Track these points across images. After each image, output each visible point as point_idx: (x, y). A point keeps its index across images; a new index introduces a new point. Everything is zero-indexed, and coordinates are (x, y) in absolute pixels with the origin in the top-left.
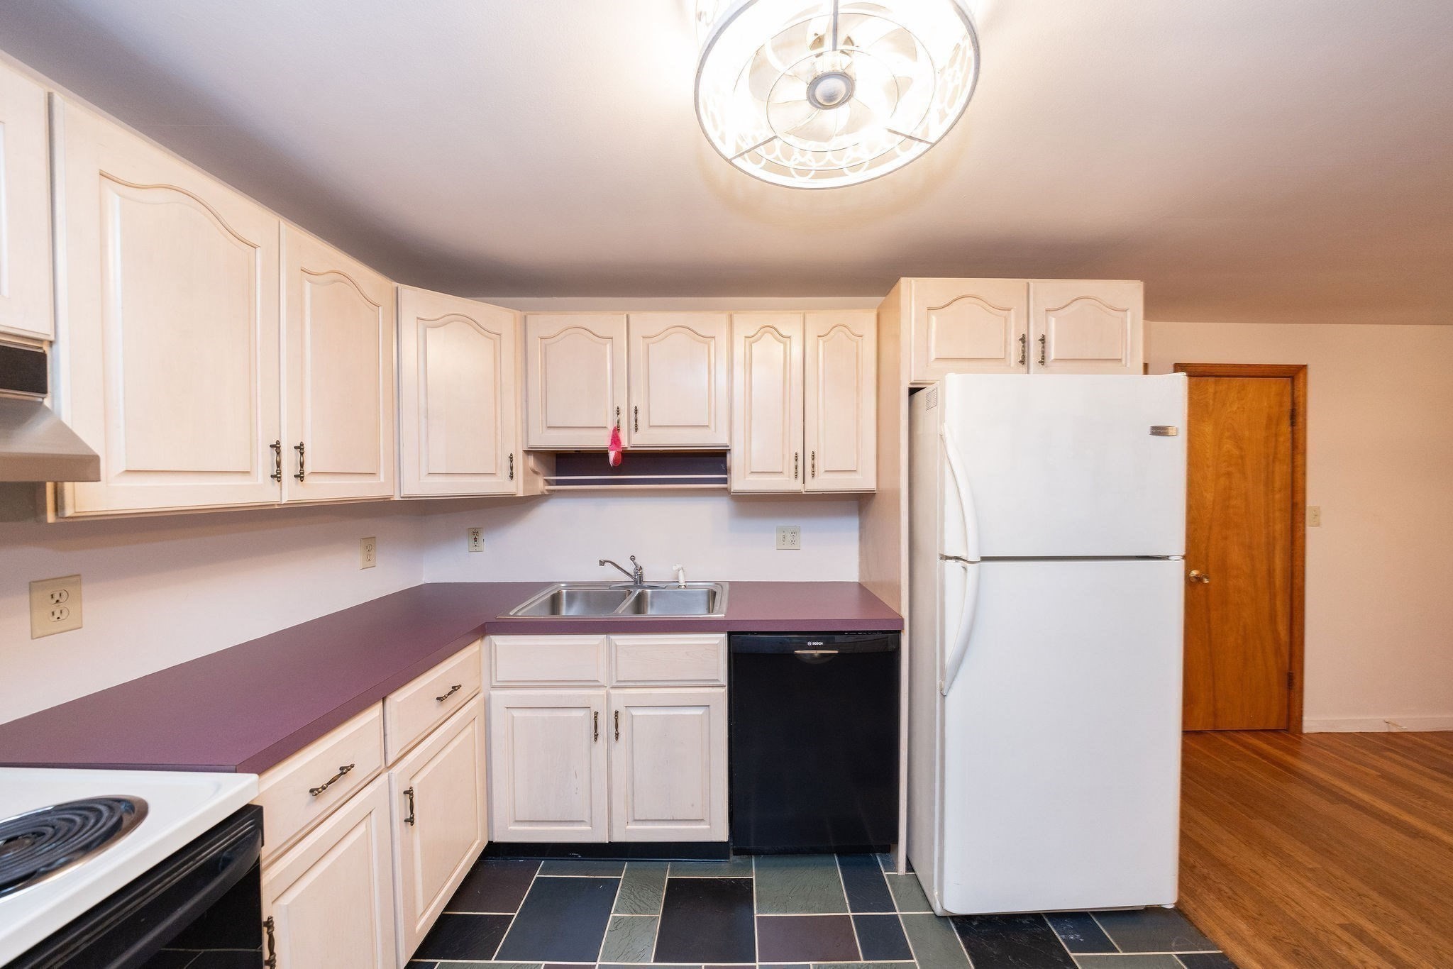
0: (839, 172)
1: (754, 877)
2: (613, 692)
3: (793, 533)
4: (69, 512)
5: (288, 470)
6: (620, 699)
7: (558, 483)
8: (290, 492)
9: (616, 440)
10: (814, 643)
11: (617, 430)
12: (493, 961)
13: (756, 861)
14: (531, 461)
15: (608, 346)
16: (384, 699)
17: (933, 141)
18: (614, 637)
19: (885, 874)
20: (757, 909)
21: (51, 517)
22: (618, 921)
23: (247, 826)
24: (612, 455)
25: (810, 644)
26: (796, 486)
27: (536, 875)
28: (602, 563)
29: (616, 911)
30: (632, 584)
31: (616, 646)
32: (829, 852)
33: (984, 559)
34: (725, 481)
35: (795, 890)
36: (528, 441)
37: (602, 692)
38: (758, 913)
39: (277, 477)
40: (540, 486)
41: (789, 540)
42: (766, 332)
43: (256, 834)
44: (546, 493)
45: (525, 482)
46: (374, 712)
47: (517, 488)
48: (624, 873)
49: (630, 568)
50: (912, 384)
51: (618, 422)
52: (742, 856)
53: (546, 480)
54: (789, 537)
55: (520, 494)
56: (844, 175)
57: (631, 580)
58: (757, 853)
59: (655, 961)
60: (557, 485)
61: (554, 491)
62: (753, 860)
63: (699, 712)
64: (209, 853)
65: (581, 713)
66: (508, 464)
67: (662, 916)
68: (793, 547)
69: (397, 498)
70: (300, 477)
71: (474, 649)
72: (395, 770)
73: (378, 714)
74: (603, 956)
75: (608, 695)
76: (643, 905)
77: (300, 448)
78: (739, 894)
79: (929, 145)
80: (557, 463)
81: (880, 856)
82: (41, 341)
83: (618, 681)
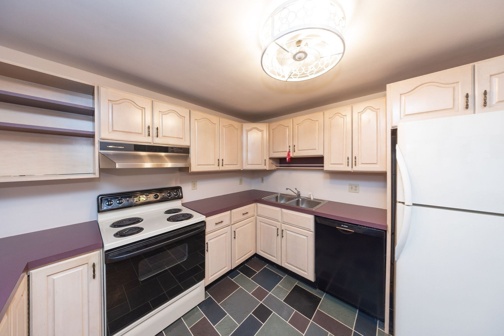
0: (323, 69)
1: (322, 299)
2: (282, 224)
3: (356, 187)
4: (191, 171)
5: (221, 164)
6: (284, 227)
7: (280, 166)
8: (221, 168)
9: (289, 155)
10: (344, 226)
11: (289, 152)
12: (250, 279)
13: (326, 294)
14: (271, 161)
15: (287, 129)
16: (231, 210)
17: (342, 52)
18: (282, 209)
19: (378, 328)
20: (319, 307)
21: (190, 172)
22: (278, 287)
23: (203, 224)
24: (287, 159)
25: (342, 225)
26: (349, 169)
27: (265, 266)
28: (287, 189)
29: (279, 284)
30: (297, 196)
31: (283, 212)
32: (356, 307)
33: (414, 204)
34: (323, 166)
35: (334, 310)
36: (269, 156)
37: (280, 224)
38: (319, 308)
39: (218, 165)
40: (274, 167)
41: (354, 189)
42: (336, 116)
43: (204, 226)
44: (276, 169)
45: (269, 166)
46: (228, 212)
47: (267, 168)
48: (285, 277)
49: (296, 192)
50: (392, 127)
51: (289, 150)
52: (321, 291)
53: (276, 166)
54: (354, 188)
55: (268, 169)
56: (324, 70)
57: (297, 195)
58: (327, 293)
59: (283, 301)
60: (280, 167)
61: (279, 168)
62: (325, 294)
63: (305, 237)
64: (198, 226)
65: (275, 228)
66: (264, 162)
67: (291, 292)
68: (356, 192)
69: (242, 170)
70: (222, 165)
71: (253, 205)
72: (232, 226)
73: (229, 213)
74: (272, 292)
75: (281, 225)
76: (286, 287)
77: (223, 160)
78: (316, 301)
79: (342, 54)
80: (280, 162)
81: (379, 321)
82: (189, 146)
83: (283, 222)
